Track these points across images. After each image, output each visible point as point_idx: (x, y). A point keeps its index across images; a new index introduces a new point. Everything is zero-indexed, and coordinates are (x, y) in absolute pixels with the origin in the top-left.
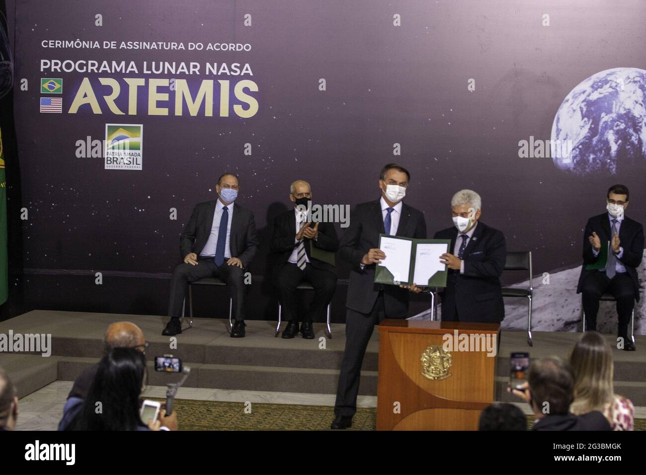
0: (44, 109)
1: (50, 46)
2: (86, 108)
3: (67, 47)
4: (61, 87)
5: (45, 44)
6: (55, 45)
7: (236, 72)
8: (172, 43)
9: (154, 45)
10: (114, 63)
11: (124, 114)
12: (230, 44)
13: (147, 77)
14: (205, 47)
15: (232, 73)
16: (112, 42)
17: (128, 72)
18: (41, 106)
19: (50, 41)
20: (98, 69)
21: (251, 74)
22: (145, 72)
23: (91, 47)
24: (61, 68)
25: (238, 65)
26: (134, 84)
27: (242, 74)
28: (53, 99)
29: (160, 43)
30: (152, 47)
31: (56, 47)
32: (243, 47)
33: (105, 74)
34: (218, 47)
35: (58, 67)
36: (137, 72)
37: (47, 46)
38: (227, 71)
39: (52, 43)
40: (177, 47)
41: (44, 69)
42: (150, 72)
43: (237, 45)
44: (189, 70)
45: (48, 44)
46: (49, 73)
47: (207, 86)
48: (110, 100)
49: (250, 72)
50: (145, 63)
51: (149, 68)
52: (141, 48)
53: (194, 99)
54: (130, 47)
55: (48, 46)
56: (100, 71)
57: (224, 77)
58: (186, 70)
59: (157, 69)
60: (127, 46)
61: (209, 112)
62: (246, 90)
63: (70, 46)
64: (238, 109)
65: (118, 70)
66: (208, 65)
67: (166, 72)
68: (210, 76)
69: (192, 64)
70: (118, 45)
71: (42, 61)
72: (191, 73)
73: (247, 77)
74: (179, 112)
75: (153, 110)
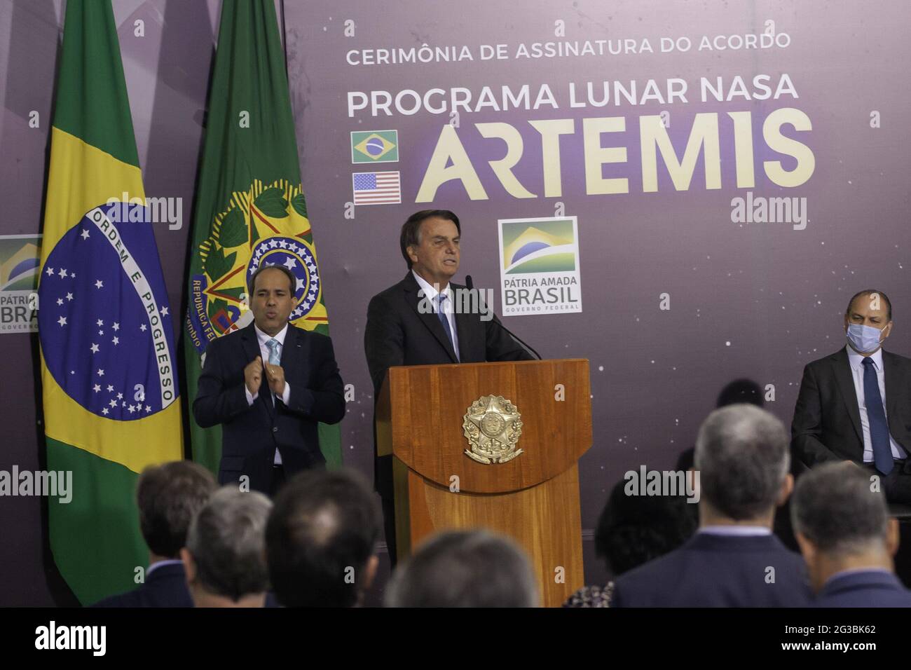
0: (361, 197)
1: (365, 63)
2: (453, 188)
3: (401, 61)
4: (395, 149)
5: (354, 58)
6: (375, 59)
7: (762, 92)
8: (626, 41)
9: (588, 48)
10: (506, 90)
11: (536, 196)
12: (747, 36)
13: (579, 116)
14: (696, 44)
15: (756, 96)
16: (498, 46)
17: (536, 107)
18: (355, 191)
19: (364, 52)
20: (473, 104)
21: (795, 96)
22: (574, 104)
23: (454, 59)
24: (392, 107)
25: (767, 78)
26: (552, 131)
27: (777, 96)
28: (380, 176)
29: (601, 42)
30: (584, 51)
31: (379, 62)
32: (775, 40)
33: (489, 115)
34: (721, 43)
35: (385, 107)
36: (555, 106)
37: (357, 63)
38: (744, 92)
39: (367, 54)
40: (637, 49)
41: (355, 111)
42: (583, 105)
43: (762, 36)
44: (665, 96)
45: (359, 57)
46: (366, 121)
47: (705, 127)
48: (503, 169)
49: (792, 91)
50: (572, 86)
51: (581, 96)
52: (560, 55)
53: (680, 155)
54: (537, 53)
55: (361, 60)
56: (478, 109)
57: (739, 104)
58: (658, 96)
59: (599, 96)
60: (531, 51)
61: (713, 181)
62: (787, 130)
63: (407, 59)
64: (773, 170)
65: (516, 104)
67: (617, 103)
68: (711, 105)
70: (512, 51)
71: (351, 95)
72: (670, 101)
73: (786, 102)
74: (650, 184)
75: (596, 184)
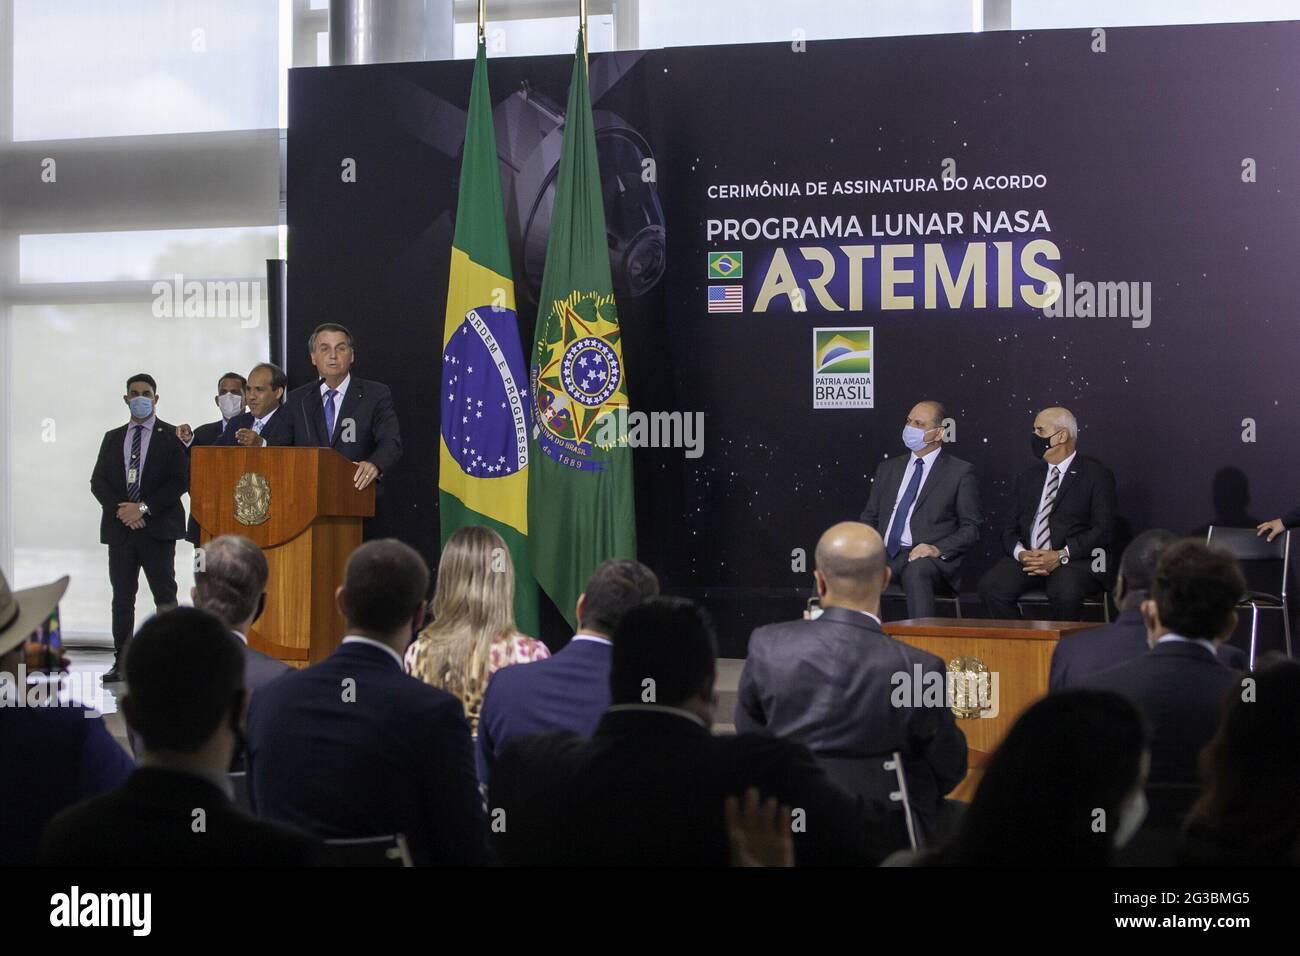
0: (714, 306)
1: (721, 196)
2: (781, 302)
3: (747, 195)
4: (739, 268)
5: (713, 192)
6: (728, 194)
7: (1022, 226)
8: (917, 180)
9: (887, 185)
10: (824, 220)
11: (843, 309)
12: (1012, 177)
13: (878, 243)
14: (971, 184)
15: (1016, 229)
16: (820, 184)
17: (846, 235)
18: (709, 301)
19: (721, 187)
20: (799, 232)
21: (1048, 229)
22: (875, 233)
23: (787, 194)
24: (739, 233)
25: (1026, 213)
26: (857, 254)
27: (1033, 230)
28: (728, 289)
29: (898, 181)
30: (885, 188)
31: (731, 196)
32: (1034, 181)
33: (810, 241)
34: (992, 183)
35: (734, 233)
36: (861, 234)
37: (716, 196)
38: (1008, 225)
39: (723, 189)
40: (926, 187)
41: (712, 235)
42: (882, 234)
43: (1024, 177)
44: (945, 227)
45: (717, 192)
46: (721, 244)
47: (976, 253)
48: (819, 286)
49: (1046, 225)
50: (874, 217)
51: (881, 227)
52: (866, 191)
53: (955, 278)
54: (849, 190)
55: (719, 195)
56: (802, 236)
57: (1003, 235)
58: (940, 227)
59: (894, 227)
60: (844, 188)
61: (980, 302)
62: (1040, 259)
63: (752, 194)
64: (1027, 292)
65: (831, 232)
66: (977, 216)
67: (908, 233)
68: (982, 236)
69: (950, 215)
70: (830, 188)
71: (710, 223)
72: (949, 232)
73: (1040, 234)
74: (930, 303)
75: (890, 302)
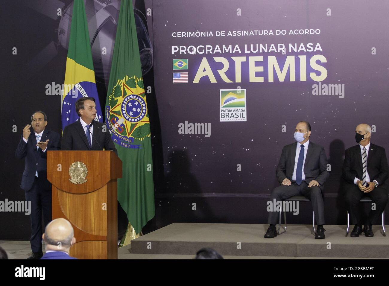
0: (175, 81)
1: (178, 37)
2: (205, 79)
3: (190, 36)
4: (186, 65)
5: (174, 35)
6: (181, 35)
7: (310, 49)
8: (265, 31)
9: (252, 33)
10: (224, 47)
11: (233, 82)
12: (306, 30)
13: (248, 56)
14: (288, 32)
15: (308, 50)
16: (222, 32)
17: (234, 52)
18: (173, 79)
19: (178, 33)
20: (213, 51)
21: (321, 51)
22: (246, 52)
23: (207, 36)
24: (186, 51)
25: (312, 44)
26: (238, 60)
27: (315, 51)
28: (182, 74)
29: (256, 31)
30: (250, 34)
31: (183, 37)
32: (315, 32)
33: (218, 55)
34: (297, 32)
35: (184, 51)
36: (240, 52)
37: (176, 36)
38: (304, 49)
39: (179, 34)
40: (268, 33)
41: (174, 52)
42: (249, 52)
43: (311, 30)
44: (277, 49)
45: (176, 35)
46: (178, 56)
47: (290, 60)
48: (222, 73)
49: (320, 49)
50: (246, 45)
51: (249, 49)
52: (242, 35)
53: (281, 70)
54: (235, 34)
55: (177, 36)
56: (214, 53)
57: (302, 53)
58: (275, 50)
59: (255, 49)
60: (232, 34)
61: (292, 79)
62: (318, 62)
63: (192, 36)
64: (313, 76)
65: (227, 51)
66: (291, 45)
67: (261, 52)
68: (293, 53)
69: (279, 45)
70: (226, 33)
71: (173, 47)
72: (279, 51)
73: (318, 52)
74: (271, 79)
75: (253, 79)
